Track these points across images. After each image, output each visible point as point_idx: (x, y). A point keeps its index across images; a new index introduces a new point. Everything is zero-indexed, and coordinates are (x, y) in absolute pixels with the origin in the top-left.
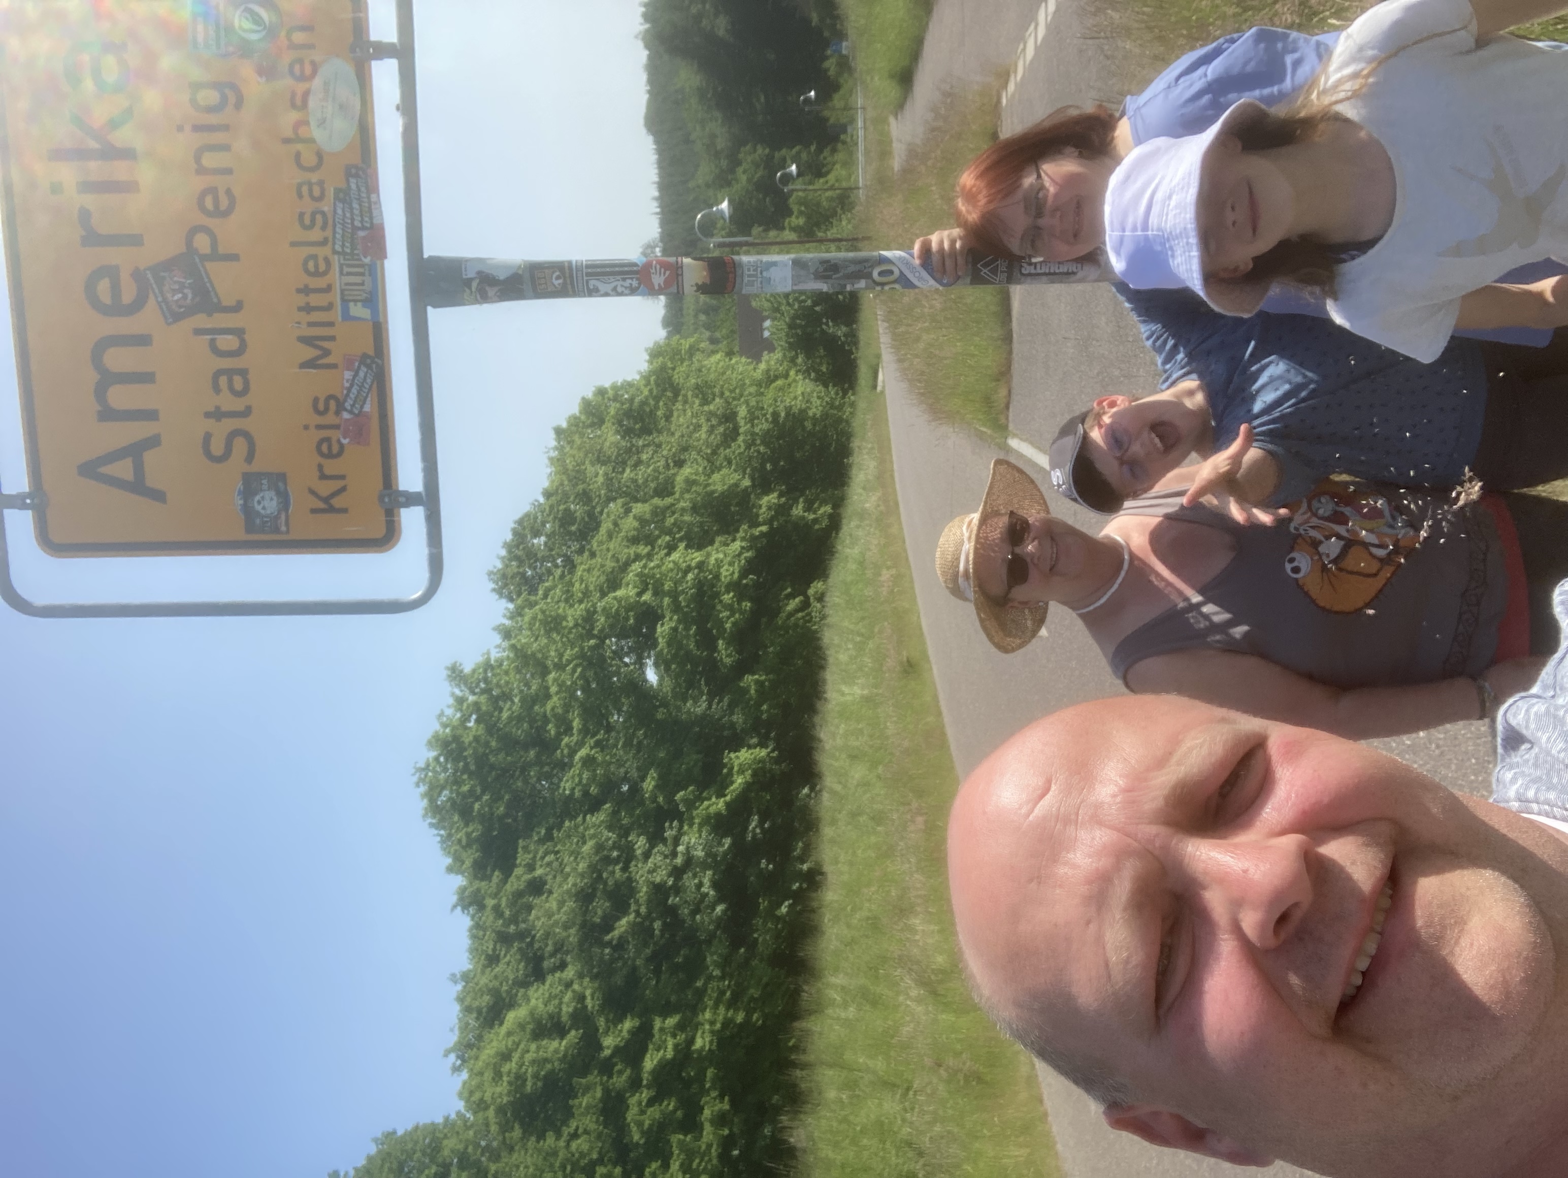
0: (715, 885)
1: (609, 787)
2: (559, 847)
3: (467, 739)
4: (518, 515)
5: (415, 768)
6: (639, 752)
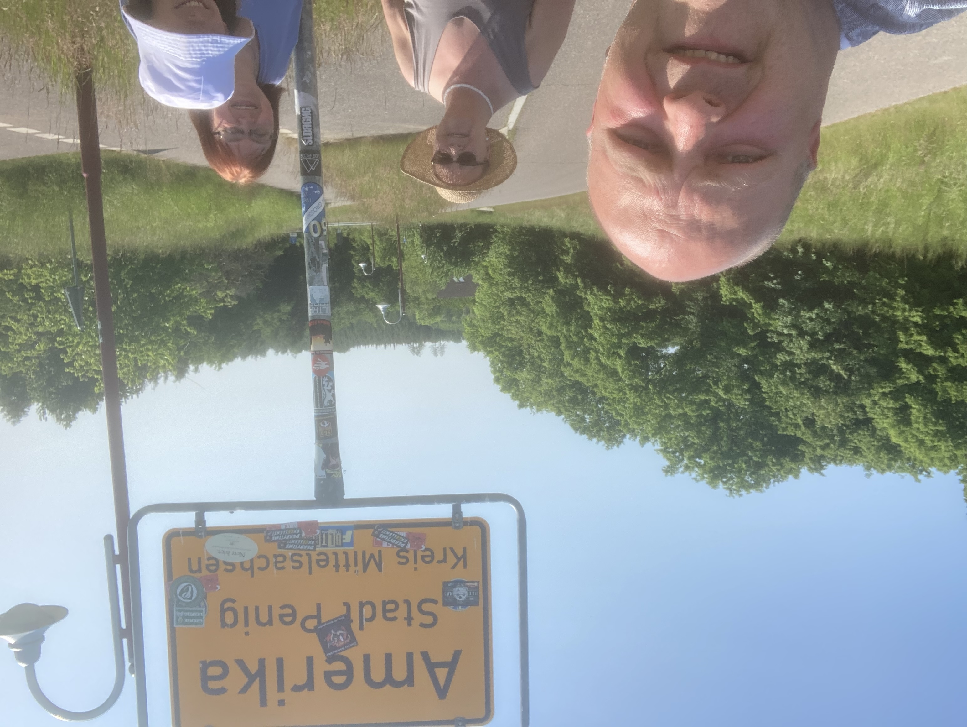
0: (811, 309)
1: (745, 377)
2: (783, 409)
3: (712, 464)
4: (572, 431)
5: (729, 497)
6: (722, 358)
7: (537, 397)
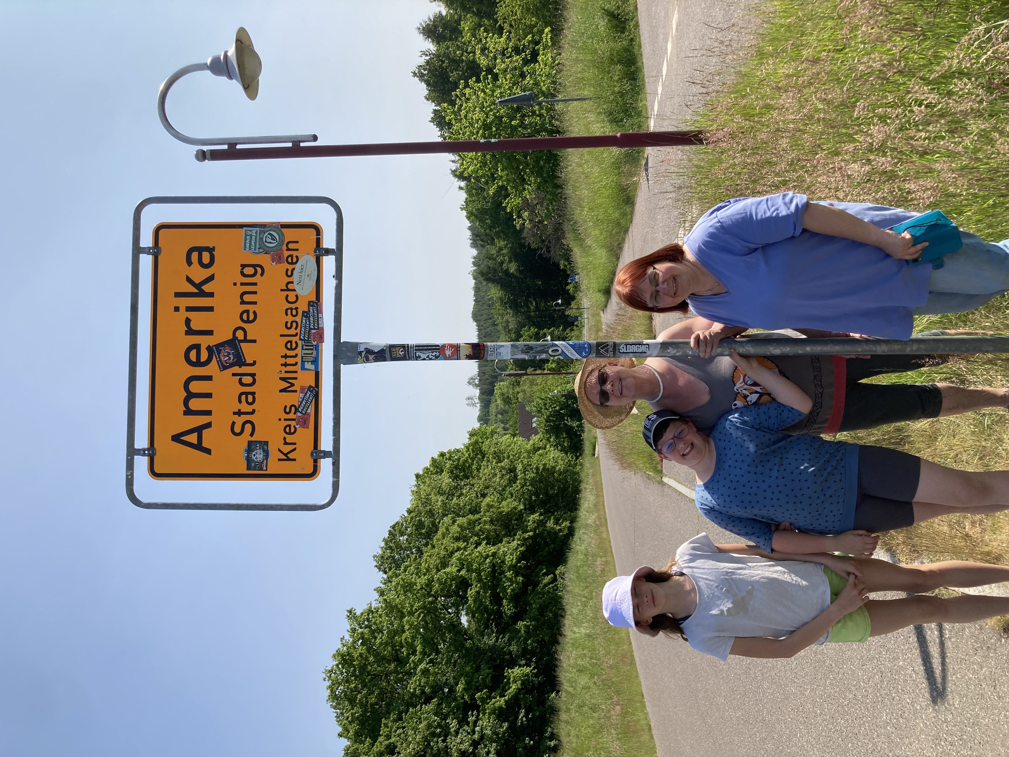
0: (497, 753)
1: (437, 689)
2: (405, 725)
3: (356, 655)
4: (392, 523)
5: (325, 669)
6: (455, 667)
7: (425, 491)
